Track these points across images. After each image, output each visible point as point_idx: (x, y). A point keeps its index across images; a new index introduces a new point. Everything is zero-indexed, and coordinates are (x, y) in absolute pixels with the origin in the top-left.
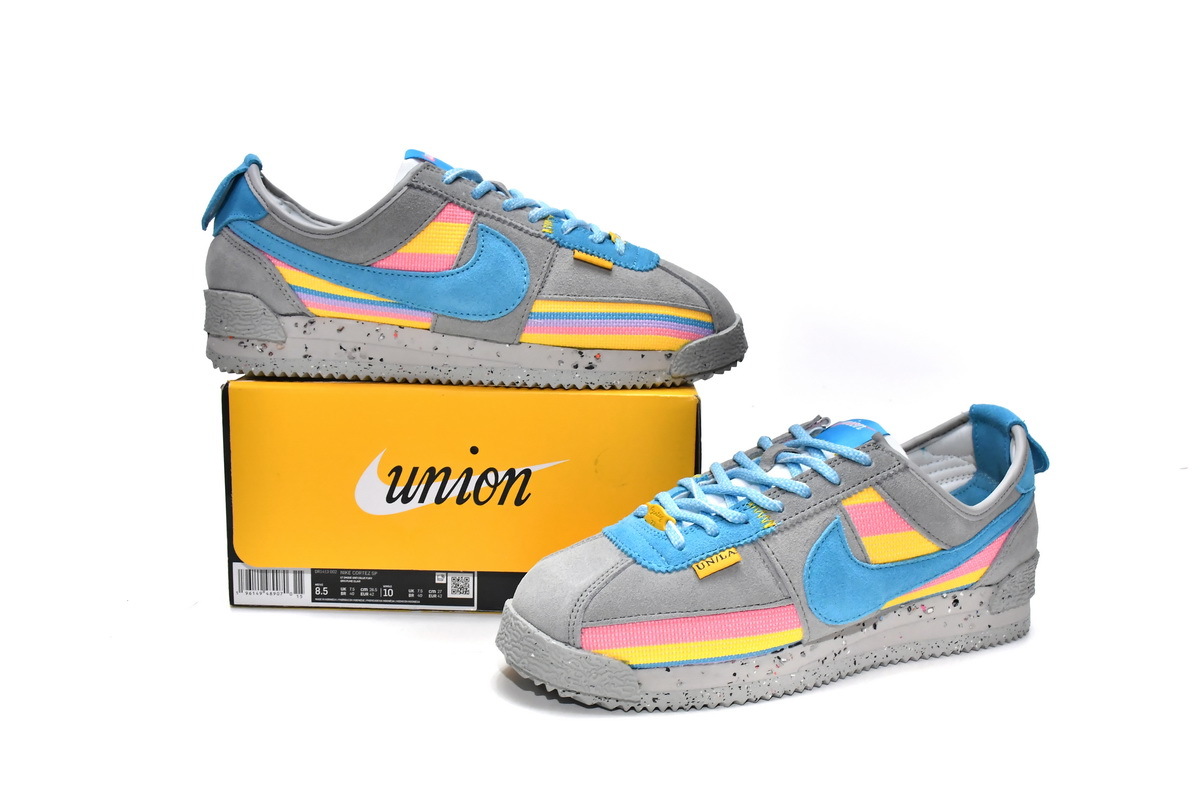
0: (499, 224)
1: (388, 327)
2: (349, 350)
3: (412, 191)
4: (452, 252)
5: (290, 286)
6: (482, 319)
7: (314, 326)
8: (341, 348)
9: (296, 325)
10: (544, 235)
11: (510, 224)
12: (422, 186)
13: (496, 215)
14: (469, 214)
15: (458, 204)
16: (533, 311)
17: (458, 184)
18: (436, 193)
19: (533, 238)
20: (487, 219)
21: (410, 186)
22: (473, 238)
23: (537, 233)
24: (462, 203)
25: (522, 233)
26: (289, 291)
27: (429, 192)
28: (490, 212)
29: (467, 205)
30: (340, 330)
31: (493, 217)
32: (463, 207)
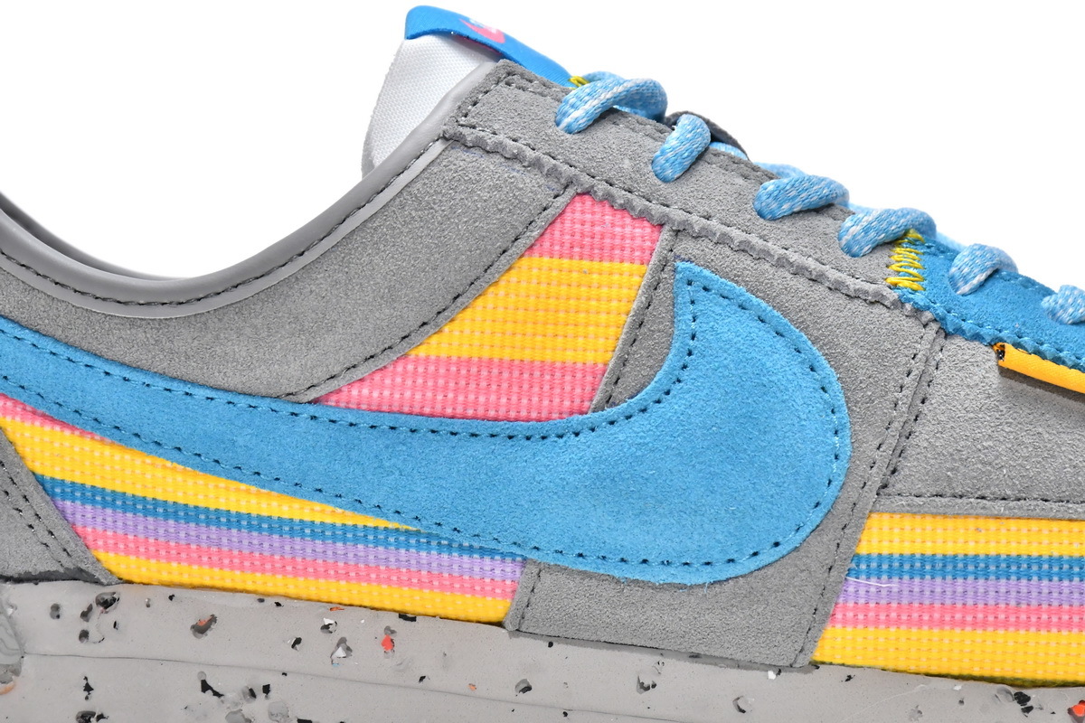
0: (746, 261)
1: (364, 617)
2: (230, 695)
3: (460, 157)
4: (590, 357)
5: (40, 480)
6: (689, 578)
7: (114, 614)
8: (205, 687)
9: (56, 611)
10: (894, 295)
11: (782, 263)
12: (491, 140)
13: (736, 234)
14: (642, 231)
15: (608, 199)
16: (863, 549)
17: (610, 134)
18: (536, 164)
19: (858, 305)
20: (705, 245)
21: (452, 140)
22: (660, 310)
23: (871, 288)
24: (620, 196)
25: (821, 290)
26: (38, 498)
27: (515, 158)
28: (714, 224)
29: (639, 203)
30: (201, 629)
31: (724, 240)
32: (625, 208)
